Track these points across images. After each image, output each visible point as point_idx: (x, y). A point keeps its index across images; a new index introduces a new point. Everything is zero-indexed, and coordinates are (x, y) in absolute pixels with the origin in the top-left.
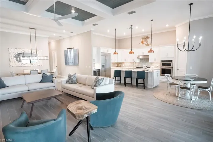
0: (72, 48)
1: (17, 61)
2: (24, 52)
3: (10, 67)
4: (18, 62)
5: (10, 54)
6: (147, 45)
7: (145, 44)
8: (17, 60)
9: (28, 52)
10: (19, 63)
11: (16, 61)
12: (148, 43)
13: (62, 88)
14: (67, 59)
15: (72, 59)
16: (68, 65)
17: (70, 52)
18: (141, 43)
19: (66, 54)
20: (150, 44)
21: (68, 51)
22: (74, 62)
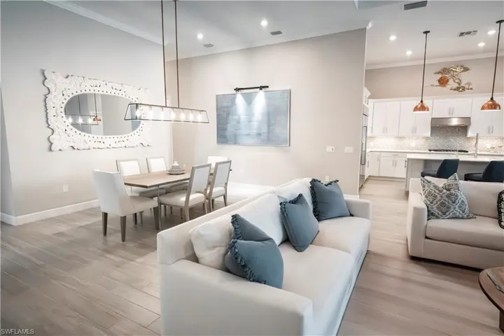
0: (261, 88)
1: (75, 130)
2: (96, 92)
3: (50, 150)
4: (78, 132)
5: (49, 96)
6: (457, 89)
7: (449, 87)
8: (75, 125)
9: (109, 93)
10: (83, 134)
11: (71, 127)
12: (463, 85)
13: (426, 238)
14: (228, 125)
15: (255, 124)
16: (235, 143)
17: (246, 101)
18: (437, 83)
19: (228, 107)
20: (467, 86)
21: (240, 98)
22: (268, 133)
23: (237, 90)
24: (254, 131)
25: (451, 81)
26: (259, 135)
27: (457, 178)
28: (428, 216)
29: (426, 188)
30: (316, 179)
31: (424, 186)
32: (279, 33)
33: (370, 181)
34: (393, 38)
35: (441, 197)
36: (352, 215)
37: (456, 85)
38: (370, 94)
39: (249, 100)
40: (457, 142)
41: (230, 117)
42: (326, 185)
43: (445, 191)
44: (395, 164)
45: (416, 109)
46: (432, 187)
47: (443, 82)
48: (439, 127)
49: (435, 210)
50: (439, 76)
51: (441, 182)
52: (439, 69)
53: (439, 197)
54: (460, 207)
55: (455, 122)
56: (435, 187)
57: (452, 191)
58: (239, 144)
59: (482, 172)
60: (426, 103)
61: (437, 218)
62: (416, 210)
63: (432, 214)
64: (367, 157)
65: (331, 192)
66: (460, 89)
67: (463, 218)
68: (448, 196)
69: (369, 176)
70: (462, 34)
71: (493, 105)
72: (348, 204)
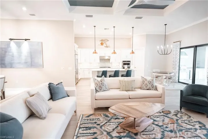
0: (26, 40)
6: (106, 47)
7: (104, 46)
12: (107, 46)
13: (96, 100)
14: (6, 58)
15: (23, 58)
16: (11, 67)
17: (17, 46)
18: (100, 44)
19: (5, 48)
20: (109, 46)
21: (13, 44)
22: (31, 62)
23: (11, 39)
24: (23, 61)
25: (104, 44)
26: (26, 63)
27: (104, 77)
28: (96, 91)
29: (95, 81)
30: (51, 82)
31: (94, 81)
32: (34, 15)
33: (81, 80)
34: (84, 26)
35: (99, 84)
36: (68, 96)
37: (106, 46)
38: (78, 46)
39: (19, 46)
40: (107, 64)
41: (7, 53)
42: (56, 85)
43: (100, 82)
44: (89, 73)
45: (93, 53)
46: (97, 81)
47: (102, 44)
48: (102, 59)
49: (98, 89)
50: (101, 42)
51: (99, 79)
52: (101, 40)
53: (99, 85)
54: (105, 87)
55: (107, 58)
56: (98, 81)
57: (103, 82)
58: (14, 68)
59: (113, 74)
60: (97, 51)
61: (99, 92)
62: (92, 90)
63: (97, 91)
64: (79, 71)
65: (58, 88)
66: (107, 47)
67: (106, 91)
68: (101, 84)
69: (81, 78)
70: (105, 29)
71: (115, 53)
72: (66, 92)
